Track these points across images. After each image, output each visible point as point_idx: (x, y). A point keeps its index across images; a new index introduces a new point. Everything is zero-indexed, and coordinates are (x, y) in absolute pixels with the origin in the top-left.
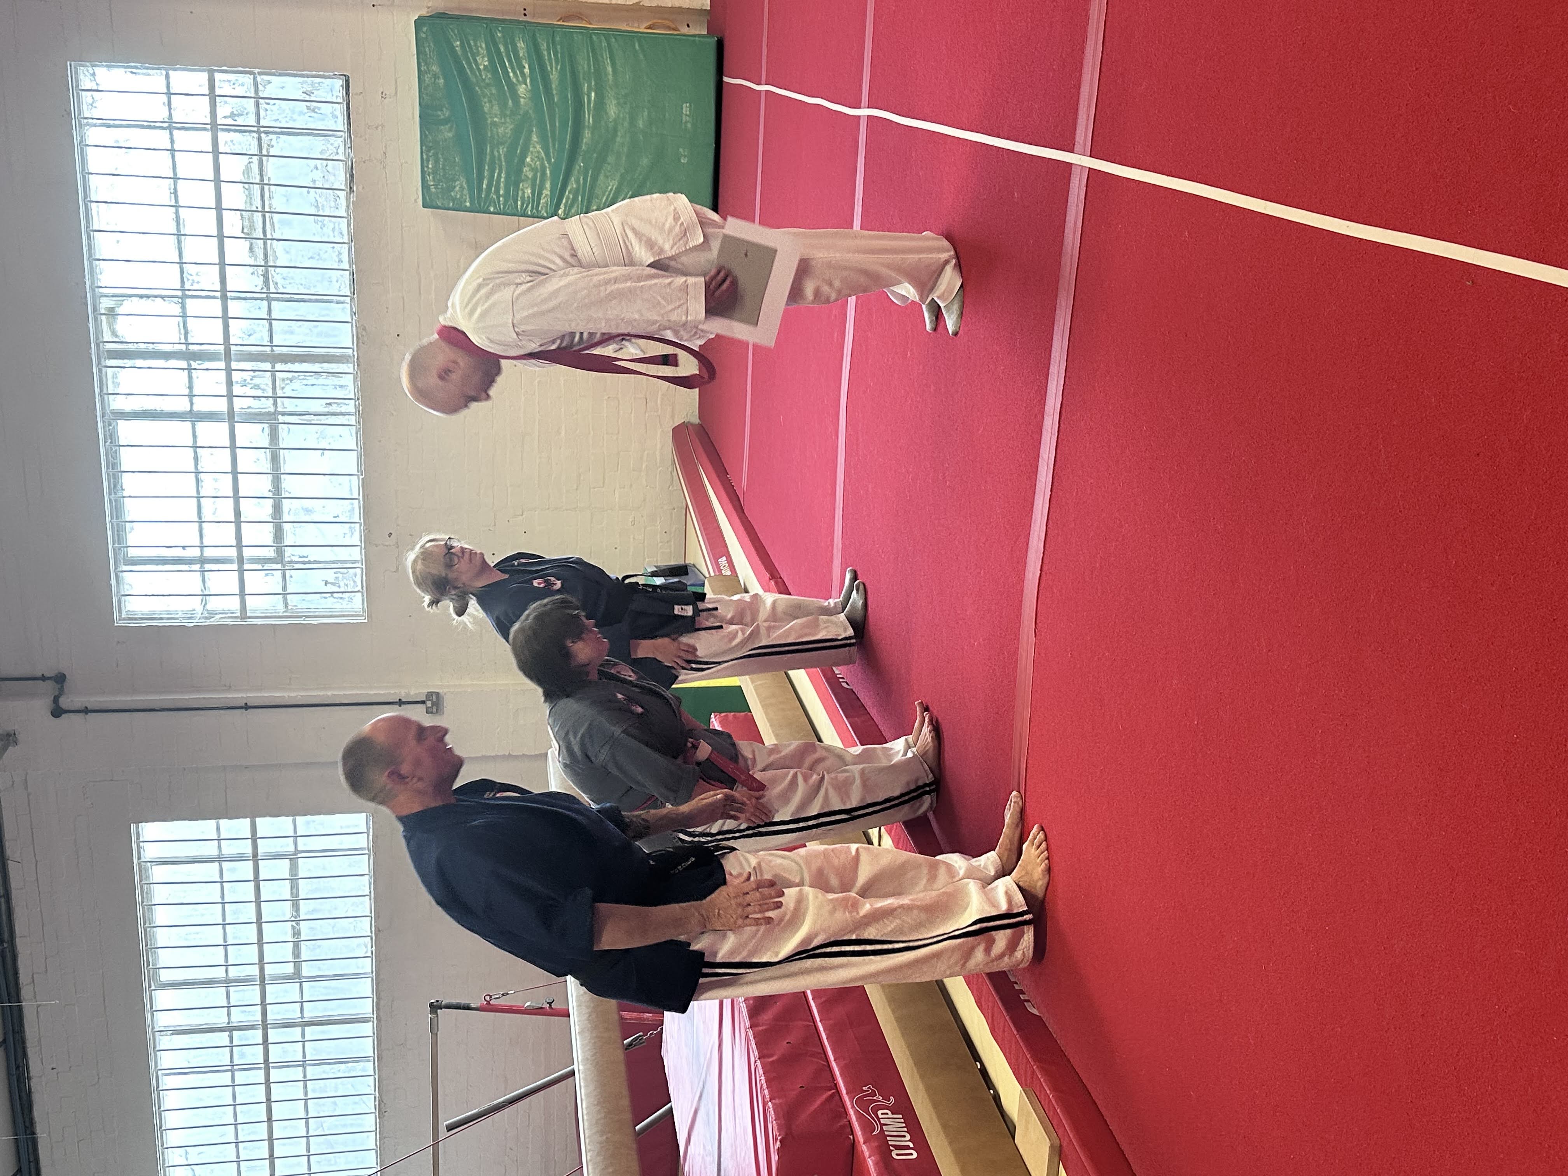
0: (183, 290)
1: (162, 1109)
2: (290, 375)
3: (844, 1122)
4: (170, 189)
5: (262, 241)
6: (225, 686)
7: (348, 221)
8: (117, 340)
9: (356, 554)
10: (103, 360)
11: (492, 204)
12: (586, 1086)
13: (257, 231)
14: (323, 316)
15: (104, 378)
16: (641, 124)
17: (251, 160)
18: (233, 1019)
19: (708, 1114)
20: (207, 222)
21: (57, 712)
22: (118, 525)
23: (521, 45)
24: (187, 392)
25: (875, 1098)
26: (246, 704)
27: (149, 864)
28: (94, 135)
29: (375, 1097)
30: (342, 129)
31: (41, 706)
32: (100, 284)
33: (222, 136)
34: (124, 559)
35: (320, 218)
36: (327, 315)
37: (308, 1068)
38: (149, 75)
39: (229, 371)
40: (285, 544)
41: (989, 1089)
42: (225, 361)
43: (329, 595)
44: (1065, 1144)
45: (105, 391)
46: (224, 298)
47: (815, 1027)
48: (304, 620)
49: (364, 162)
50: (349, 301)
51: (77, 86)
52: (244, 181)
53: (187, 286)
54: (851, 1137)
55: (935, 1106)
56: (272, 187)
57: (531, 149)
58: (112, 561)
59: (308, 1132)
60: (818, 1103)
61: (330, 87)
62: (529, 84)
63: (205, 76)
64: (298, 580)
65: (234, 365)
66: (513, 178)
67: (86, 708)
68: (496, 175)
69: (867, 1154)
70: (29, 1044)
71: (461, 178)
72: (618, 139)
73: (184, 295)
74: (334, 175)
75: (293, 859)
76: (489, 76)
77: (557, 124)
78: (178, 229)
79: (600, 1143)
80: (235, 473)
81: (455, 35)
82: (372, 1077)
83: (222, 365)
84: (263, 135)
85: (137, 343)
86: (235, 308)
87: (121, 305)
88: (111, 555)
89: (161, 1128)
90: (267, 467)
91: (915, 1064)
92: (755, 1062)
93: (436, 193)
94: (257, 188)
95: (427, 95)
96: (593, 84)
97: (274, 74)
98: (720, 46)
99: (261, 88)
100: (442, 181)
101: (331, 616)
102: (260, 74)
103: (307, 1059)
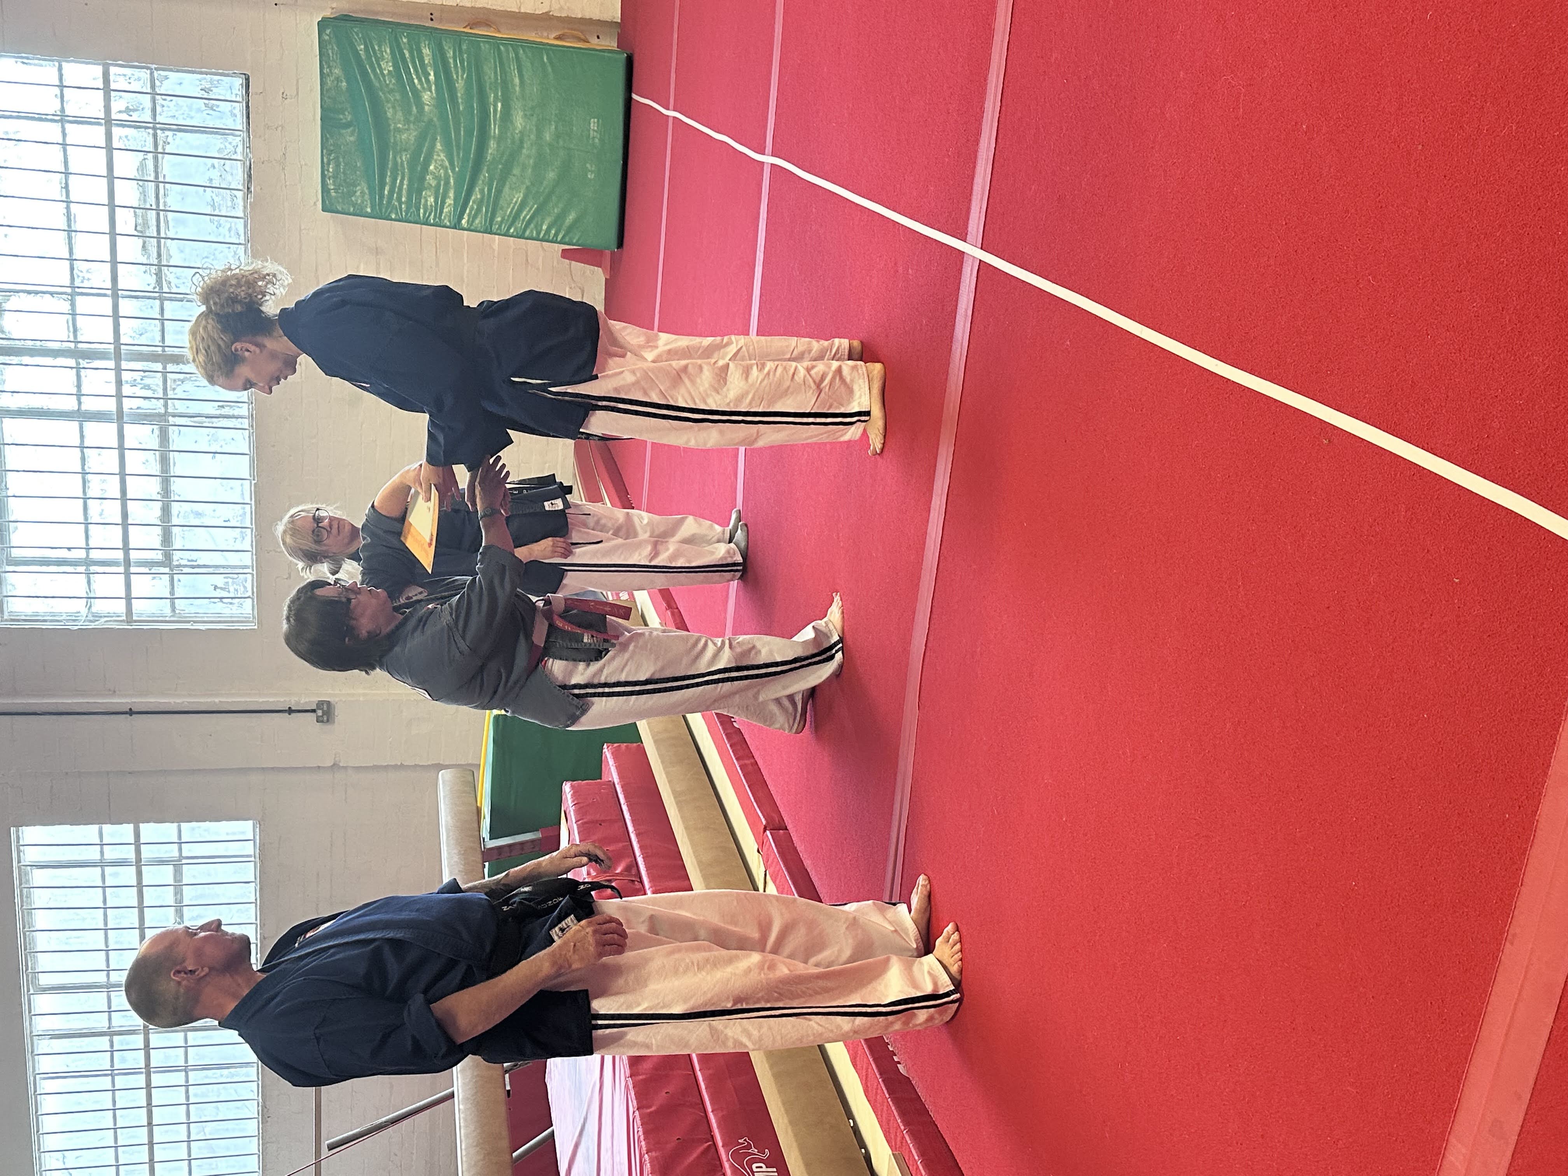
0: (73, 287)
1: (39, 1113)
2: (182, 376)
4: (61, 183)
5: (155, 240)
6: (110, 690)
7: (245, 221)
8: (3, 336)
9: (247, 559)
11: (394, 211)
12: (466, 1126)
13: (151, 229)
16: (548, 137)
17: (145, 157)
18: (114, 1023)
19: (588, 1149)
20: (100, 219)
23: (426, 51)
24: (74, 391)
26: (131, 709)
27: (28, 867)
29: (258, 1103)
30: (241, 129)
33: (116, 131)
34: (7, 559)
35: (216, 218)
37: (190, 1073)
38: (41, 66)
39: (118, 370)
40: (173, 548)
41: (861, 1148)
42: (115, 361)
43: (219, 600)
46: (115, 297)
48: (192, 625)
49: (263, 163)
52: (138, 178)
53: (77, 284)
56: (167, 186)
57: (435, 157)
59: (189, 1136)
60: (695, 1155)
61: (228, 85)
62: (434, 92)
63: (98, 70)
64: (185, 585)
65: (124, 365)
66: (416, 185)
68: (398, 181)
71: (363, 184)
72: (524, 151)
73: (73, 292)
74: (232, 174)
75: (177, 865)
76: (393, 81)
77: (462, 133)
78: (69, 226)
80: (123, 475)
81: (360, 39)
82: (256, 1083)
83: (111, 364)
84: (159, 132)
85: (24, 340)
86: (126, 307)
87: (8, 300)
89: (38, 1132)
90: (156, 469)
91: (791, 1122)
92: (634, 1112)
93: (336, 198)
94: (152, 185)
95: (329, 97)
96: (500, 94)
97: (171, 70)
98: (630, 63)
99: (157, 83)
100: (342, 186)
101: (220, 622)
102: (157, 69)
103: (189, 1064)
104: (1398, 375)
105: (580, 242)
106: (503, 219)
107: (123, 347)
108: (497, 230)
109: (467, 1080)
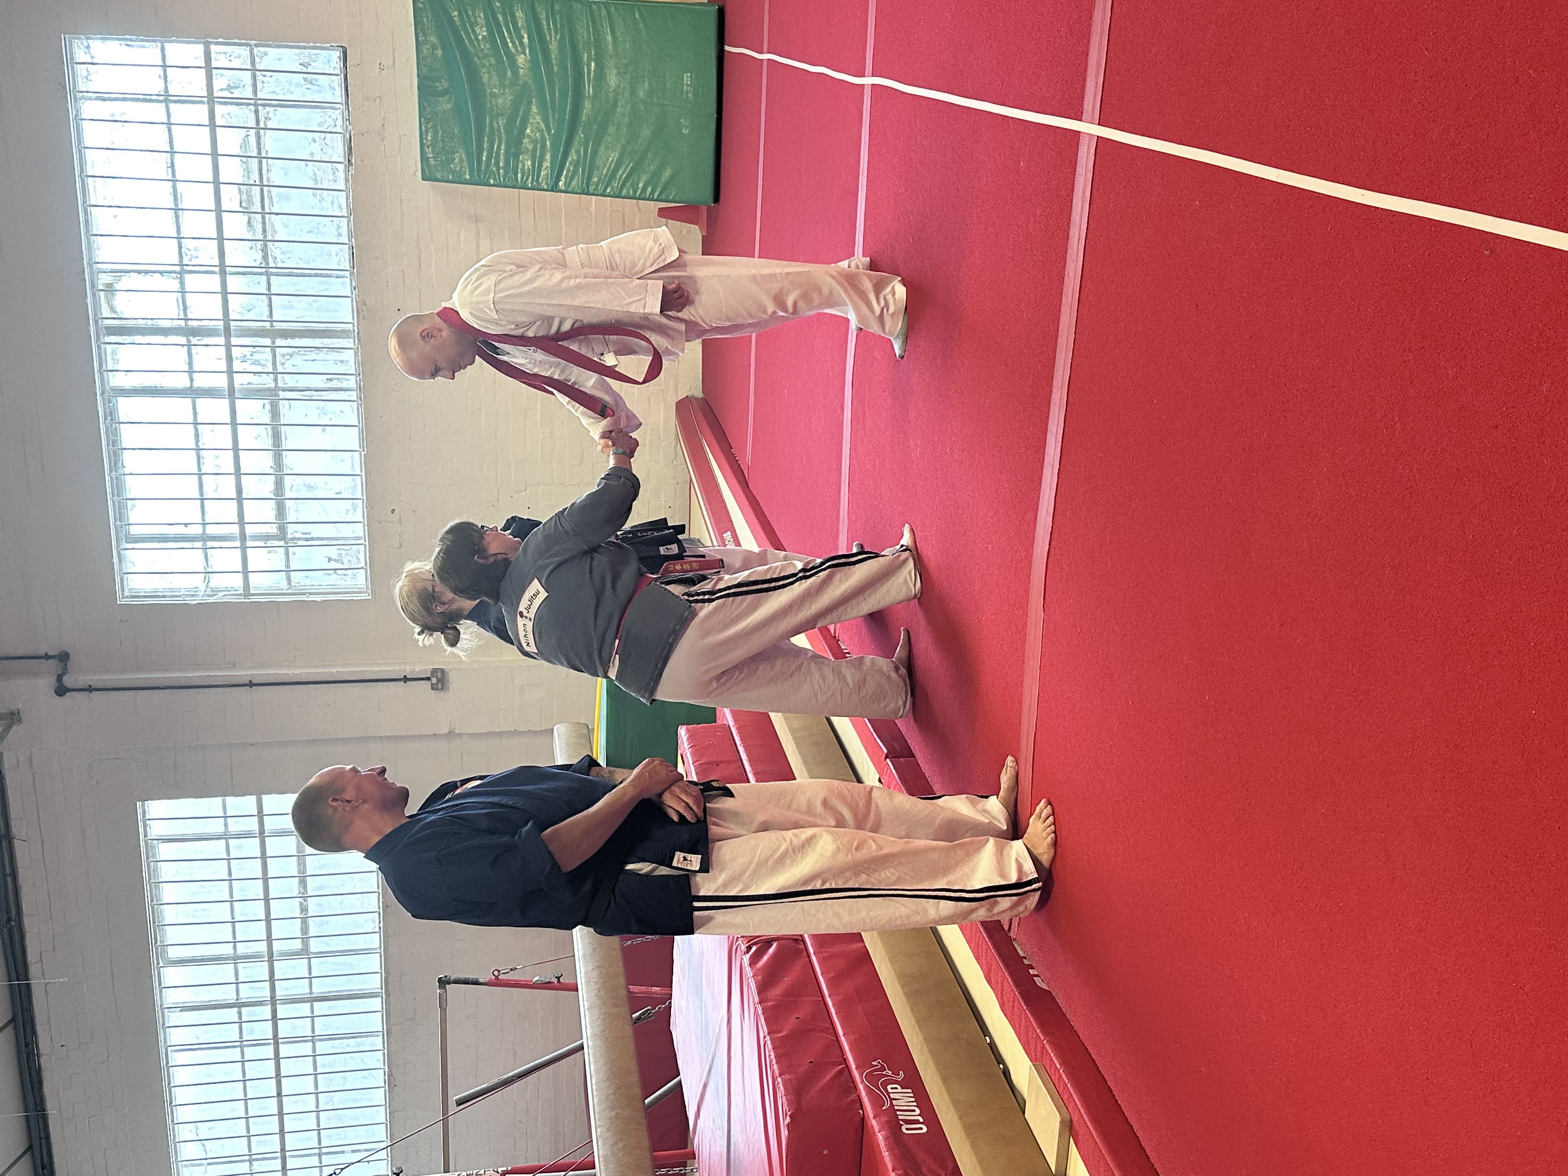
0: (181, 264)
1: (172, 1085)
2: (290, 350)
3: (853, 1097)
4: (167, 163)
5: (260, 215)
6: (229, 663)
7: (347, 194)
8: (115, 316)
9: (359, 530)
10: (102, 337)
11: (492, 176)
12: (596, 1062)
13: (255, 207)
14: (323, 290)
15: (103, 355)
16: (641, 94)
17: (248, 133)
18: (242, 995)
19: (717, 1088)
20: (205, 196)
21: (61, 691)
22: (119, 502)
23: (519, 14)
24: (186, 368)
25: (884, 1073)
26: (250, 681)
27: (155, 841)
28: (89, 108)
29: (385, 1072)
30: (340, 101)
31: (44, 684)
32: (97, 260)
33: (219, 109)
34: (126, 537)
35: (319, 192)
36: (327, 289)
37: (317, 1043)
38: (144, 47)
39: (228, 347)
40: (288, 521)
41: (999, 1064)
42: (225, 337)
43: (333, 571)
44: (1075, 1119)
45: (104, 368)
46: (223, 273)
47: (824, 1002)
48: (308, 597)
49: (362, 135)
50: (349, 276)
51: (72, 59)
52: (242, 154)
53: (185, 262)
54: (861, 1112)
55: (945, 1081)
56: (270, 161)
57: (531, 120)
58: (113, 538)
59: (317, 1106)
60: (828, 1078)
61: (327, 59)
62: (528, 54)
63: (201, 47)
64: (300, 557)
65: (234, 341)
66: (513, 149)
67: (90, 686)
68: (496, 146)
69: (877, 1129)
70: (38, 1022)
71: (461, 151)
72: (619, 109)
73: (182, 271)
74: (333, 148)
76: (488, 46)
77: (557, 95)
78: (176, 204)
79: (609, 1118)
80: (236, 450)
81: (454, 5)
82: (382, 1052)
83: (221, 340)
84: (260, 108)
85: (136, 319)
86: (234, 283)
87: (119, 280)
88: (113, 534)
89: (171, 1103)
90: (268, 443)
91: (925, 1039)
92: (765, 1037)
93: (435, 166)
94: (255, 161)
95: (425, 66)
96: (593, 53)
97: (270, 46)
98: (721, 14)
99: (257, 59)
100: (441, 154)
101: (335, 593)
102: (256, 45)
103: (316, 1034)
105: (677, 198)
106: (599, 179)
107: (232, 323)
108: (594, 190)
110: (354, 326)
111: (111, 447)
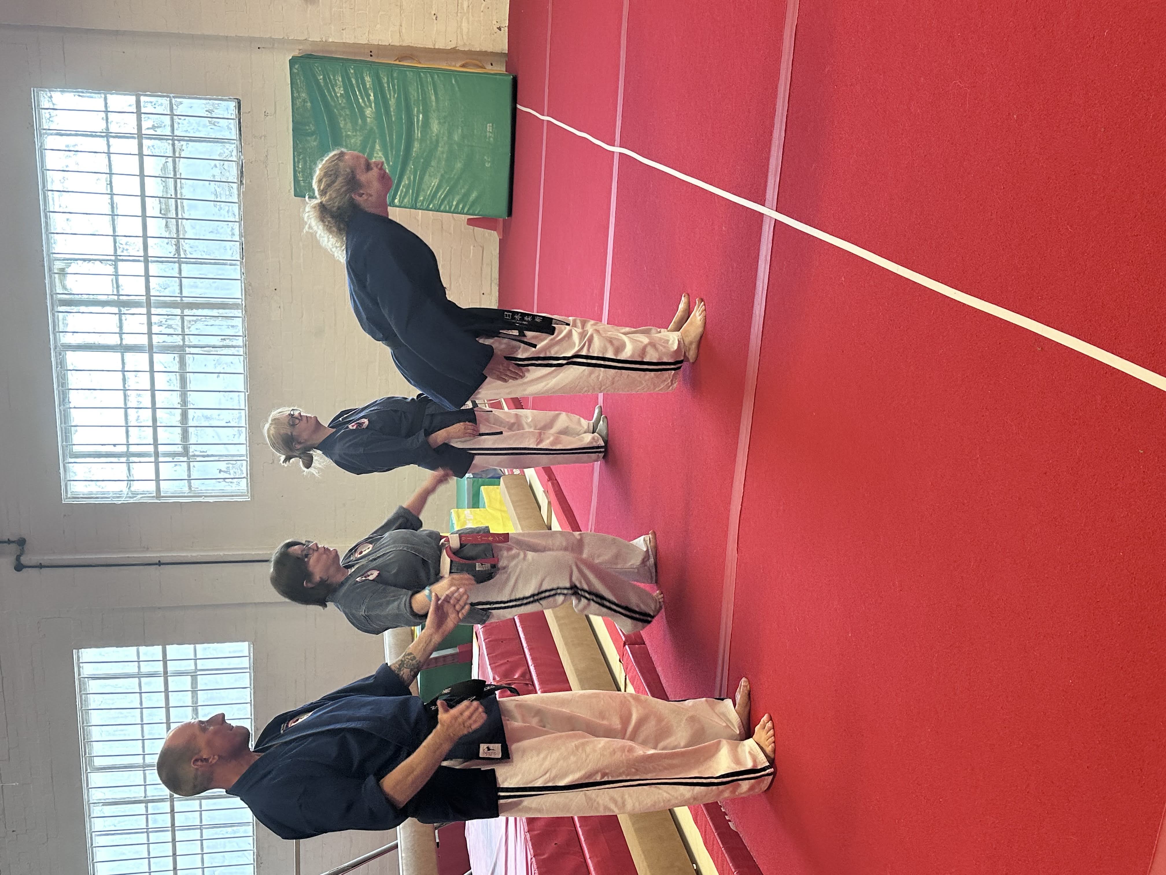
0: (116, 255)
1: (95, 861)
2: (195, 318)
4: (107, 181)
5: (175, 220)
6: (144, 547)
7: (239, 205)
8: (66, 292)
9: (243, 450)
10: (56, 307)
13: (171, 212)
14: (219, 275)
15: (56, 320)
16: (456, 138)
17: (167, 160)
18: (148, 794)
20: (134, 206)
21: (19, 567)
22: (65, 428)
23: (368, 79)
24: (117, 330)
26: (159, 561)
27: (86, 679)
28: (51, 142)
29: (254, 853)
30: (235, 138)
31: (7, 562)
32: (54, 251)
33: (146, 143)
34: (70, 454)
35: (218, 203)
36: (223, 274)
37: (204, 830)
38: (92, 97)
39: (149, 314)
40: (190, 443)
42: (147, 308)
43: (222, 480)
45: (57, 330)
46: (146, 262)
47: (576, 831)
48: (204, 499)
49: (251, 163)
50: (239, 264)
51: (39, 105)
52: (162, 176)
56: (182, 180)
57: (375, 155)
58: (61, 454)
61: (226, 107)
62: (373, 108)
63: (132, 99)
64: (198, 469)
65: (153, 311)
67: (41, 564)
72: (439, 149)
73: (116, 260)
74: (229, 171)
75: (194, 676)
76: (344, 101)
77: (394, 137)
78: (113, 211)
80: (153, 390)
81: (319, 71)
82: (252, 838)
83: (144, 310)
84: (176, 142)
85: (81, 294)
86: (154, 269)
87: (70, 266)
88: (60, 452)
90: (177, 386)
92: (531, 857)
93: (304, 186)
94: (171, 181)
95: (298, 114)
96: (421, 108)
97: (185, 98)
98: (515, 83)
99: (175, 107)
101: (224, 496)
102: (174, 97)
103: (203, 824)
104: (1091, 298)
105: (480, 213)
106: (424, 198)
107: (152, 298)
108: (421, 206)
109: (408, 835)
110: (242, 301)
111: (60, 388)
